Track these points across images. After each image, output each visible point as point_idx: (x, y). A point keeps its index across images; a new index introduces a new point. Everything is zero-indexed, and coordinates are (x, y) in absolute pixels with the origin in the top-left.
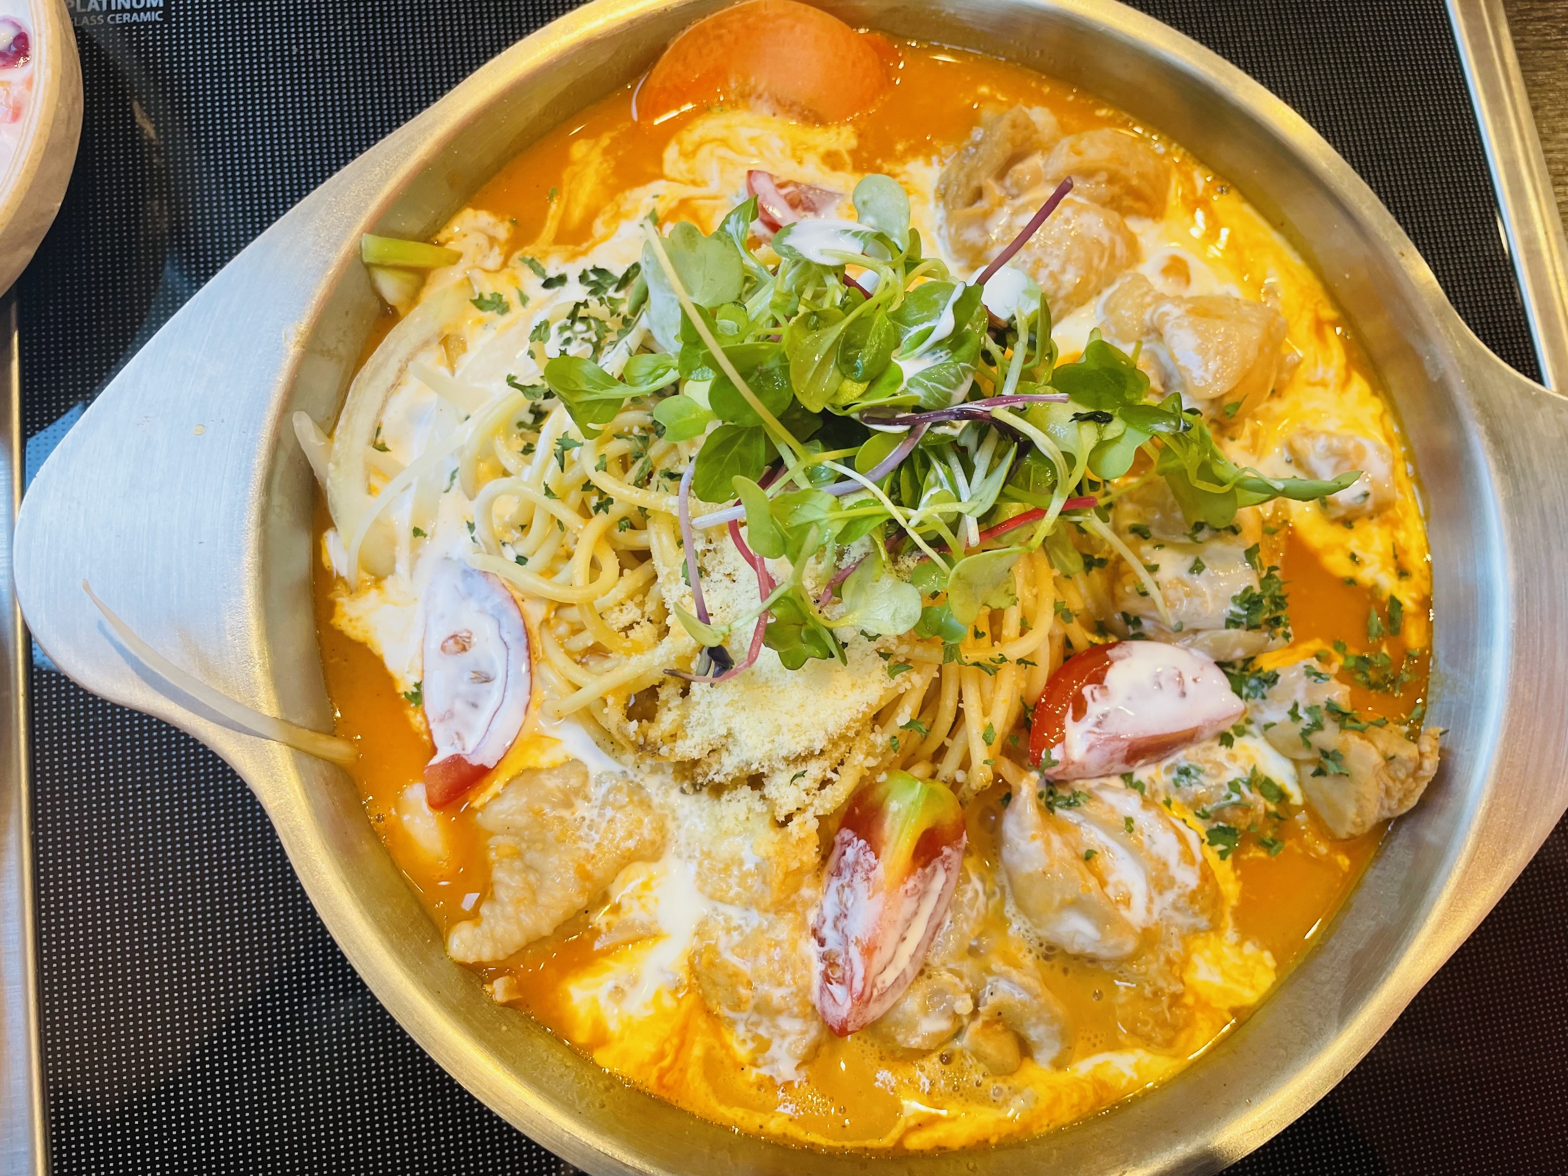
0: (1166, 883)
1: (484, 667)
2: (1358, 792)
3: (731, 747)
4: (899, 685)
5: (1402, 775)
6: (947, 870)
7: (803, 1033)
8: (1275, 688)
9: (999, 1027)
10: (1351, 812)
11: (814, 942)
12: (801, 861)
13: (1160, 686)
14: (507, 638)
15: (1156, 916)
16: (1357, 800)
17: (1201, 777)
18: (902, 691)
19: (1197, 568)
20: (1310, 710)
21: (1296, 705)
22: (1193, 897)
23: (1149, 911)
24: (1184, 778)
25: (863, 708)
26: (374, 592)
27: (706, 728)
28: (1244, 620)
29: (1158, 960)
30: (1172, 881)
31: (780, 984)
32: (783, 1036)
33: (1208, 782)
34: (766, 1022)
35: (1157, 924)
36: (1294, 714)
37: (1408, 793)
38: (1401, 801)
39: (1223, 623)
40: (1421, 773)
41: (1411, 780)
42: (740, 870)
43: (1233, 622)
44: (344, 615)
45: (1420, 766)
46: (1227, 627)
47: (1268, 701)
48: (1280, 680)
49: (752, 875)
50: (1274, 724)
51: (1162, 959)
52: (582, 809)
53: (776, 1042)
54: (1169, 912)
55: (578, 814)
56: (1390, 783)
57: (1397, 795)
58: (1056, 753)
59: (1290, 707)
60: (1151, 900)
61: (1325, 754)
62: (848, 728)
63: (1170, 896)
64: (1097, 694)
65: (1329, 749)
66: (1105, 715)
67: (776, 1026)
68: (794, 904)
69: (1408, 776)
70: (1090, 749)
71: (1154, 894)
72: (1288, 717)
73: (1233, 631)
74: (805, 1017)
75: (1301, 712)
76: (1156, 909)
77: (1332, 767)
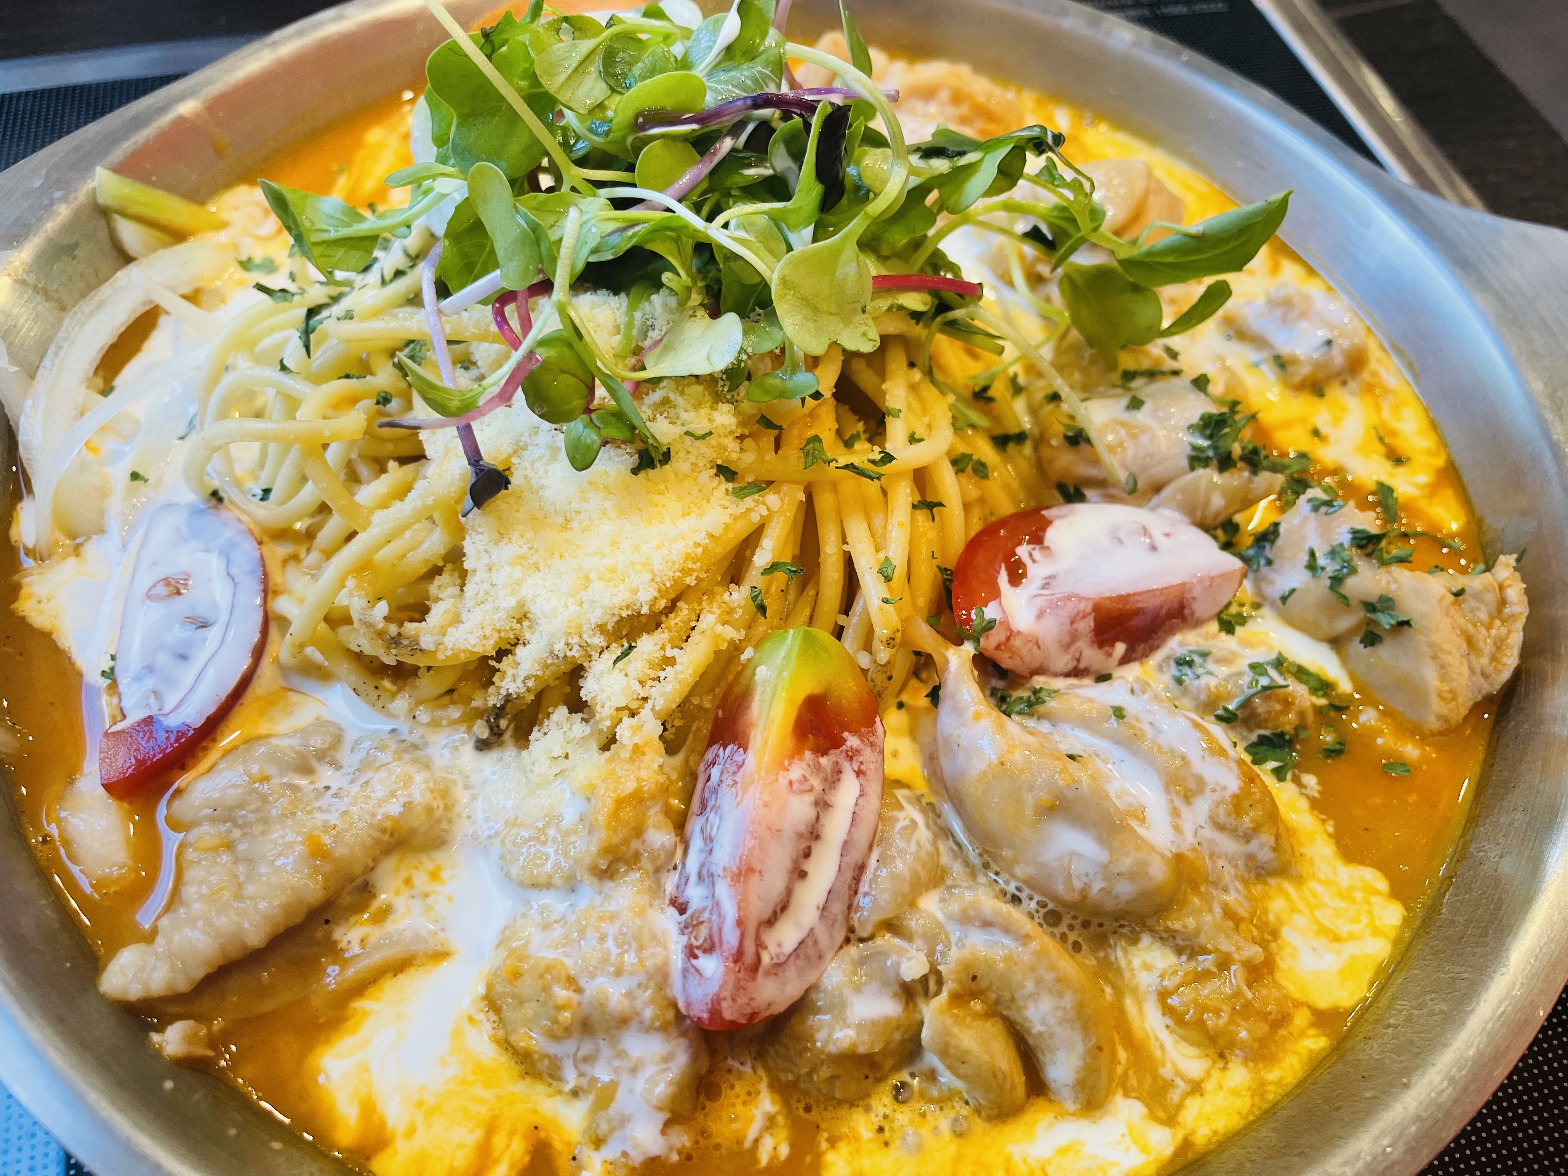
0: (1192, 785)
1: (203, 612)
2: (1431, 645)
3: (527, 636)
4: (749, 510)
5: (1483, 615)
6: (859, 773)
7: (667, 1059)
8: (1280, 542)
9: (977, 1006)
10: (1431, 678)
11: (673, 911)
12: (638, 780)
13: (1120, 541)
14: (234, 571)
15: (1190, 839)
16: (1435, 658)
17: (1211, 666)
18: (755, 518)
19: (1136, 404)
20: (1333, 553)
21: (1312, 554)
22: (1238, 804)
23: (1177, 829)
24: (1186, 670)
25: (701, 537)
26: (72, 560)
27: (489, 606)
28: (1210, 453)
29: (1211, 910)
30: (1200, 781)
31: (618, 973)
32: (634, 1070)
33: (1223, 671)
34: (606, 1051)
35: (1194, 850)
36: (1312, 566)
37: (1500, 645)
38: (1494, 659)
39: (1185, 463)
40: (1507, 610)
41: (1497, 623)
42: (559, 830)
43: (1197, 460)
44: (31, 596)
45: (1503, 602)
46: (1192, 468)
47: (1275, 566)
48: (1282, 529)
49: (576, 832)
50: (1293, 591)
51: (1218, 910)
52: (326, 776)
53: (625, 1081)
54: (1209, 833)
55: (320, 785)
56: (1470, 628)
57: (1487, 647)
58: (991, 612)
59: (1306, 558)
60: (1175, 813)
61: (1370, 607)
62: (686, 571)
63: (1203, 806)
64: (1037, 554)
65: (1373, 598)
66: (1052, 577)
67: (621, 1055)
68: (637, 856)
69: (1492, 617)
70: (1040, 615)
71: (1179, 803)
72: (1308, 574)
73: (1201, 473)
74: (664, 1028)
75: (1322, 561)
76: (1188, 828)
77: (1386, 621)
